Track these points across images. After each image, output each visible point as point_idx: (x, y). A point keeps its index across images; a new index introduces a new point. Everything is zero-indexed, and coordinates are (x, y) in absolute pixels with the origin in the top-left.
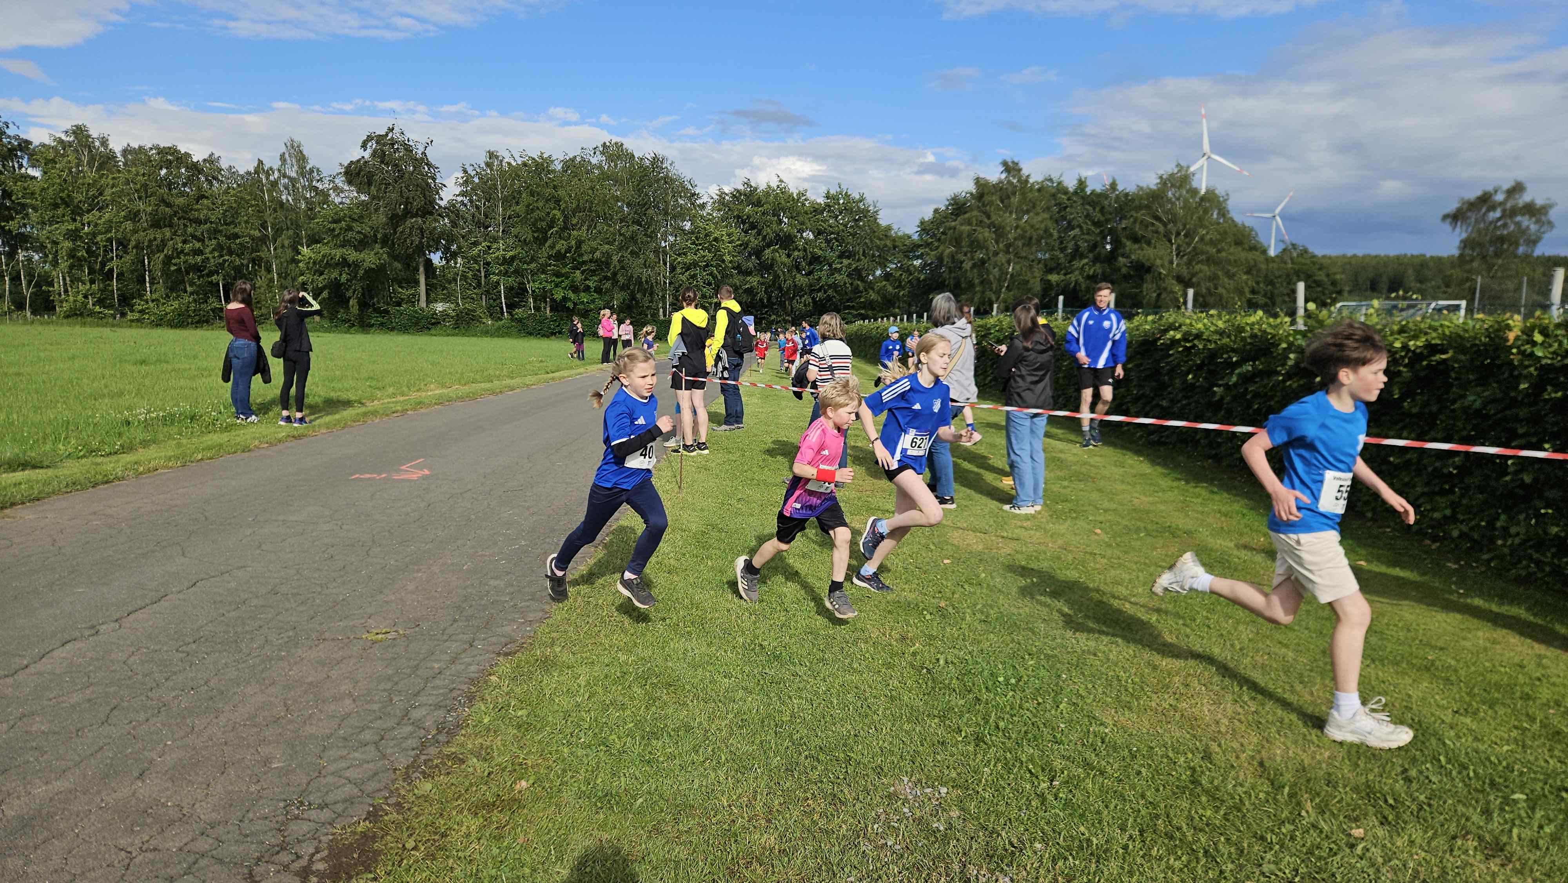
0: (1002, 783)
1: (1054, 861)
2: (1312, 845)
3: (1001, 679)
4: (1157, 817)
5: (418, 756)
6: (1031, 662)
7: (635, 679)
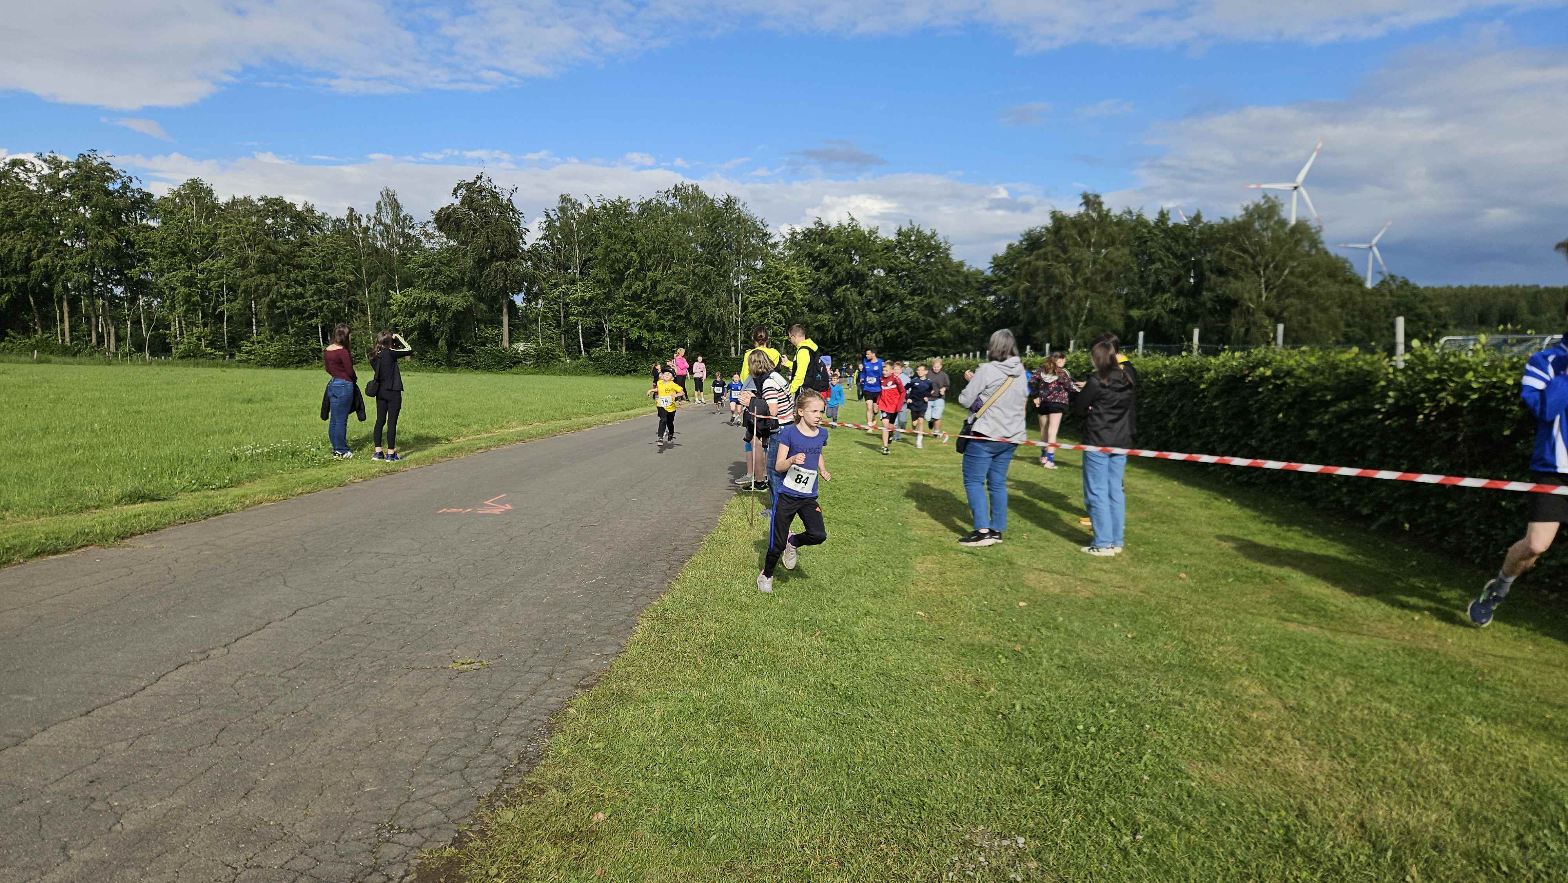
0: (1082, 835)
3: (1080, 727)
5: (500, 785)
6: (1113, 711)
7: (708, 716)
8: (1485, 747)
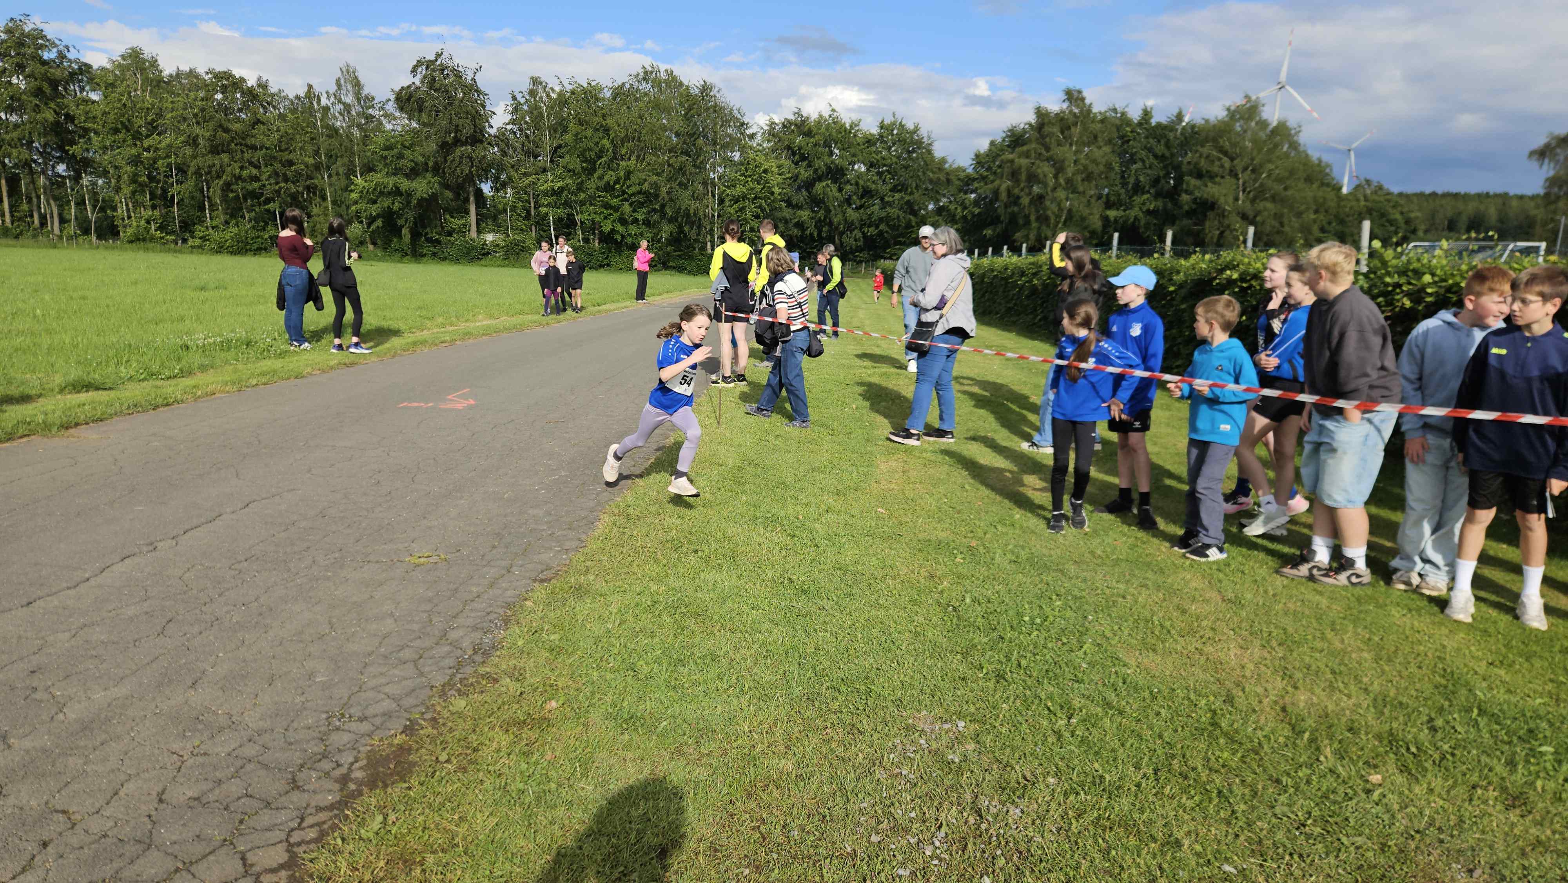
0: (1020, 718)
1: (1066, 795)
2: (1328, 790)
3: (1026, 619)
4: (1173, 756)
5: (454, 675)
6: (1058, 603)
7: (665, 608)
8: (1407, 637)
